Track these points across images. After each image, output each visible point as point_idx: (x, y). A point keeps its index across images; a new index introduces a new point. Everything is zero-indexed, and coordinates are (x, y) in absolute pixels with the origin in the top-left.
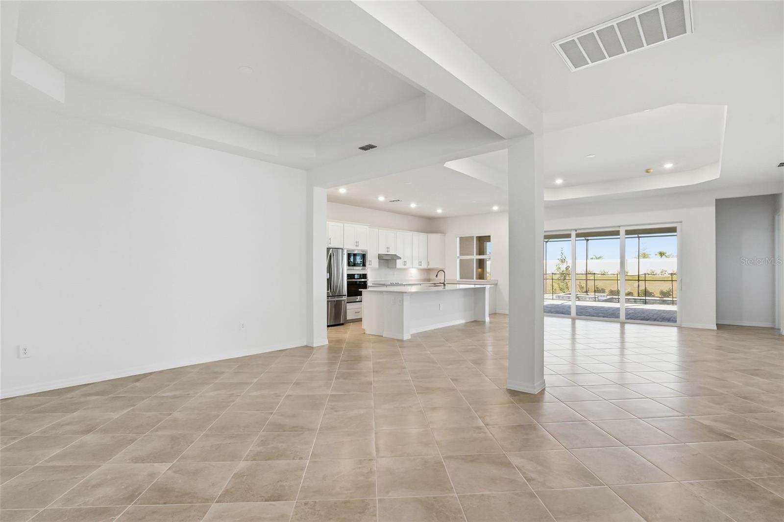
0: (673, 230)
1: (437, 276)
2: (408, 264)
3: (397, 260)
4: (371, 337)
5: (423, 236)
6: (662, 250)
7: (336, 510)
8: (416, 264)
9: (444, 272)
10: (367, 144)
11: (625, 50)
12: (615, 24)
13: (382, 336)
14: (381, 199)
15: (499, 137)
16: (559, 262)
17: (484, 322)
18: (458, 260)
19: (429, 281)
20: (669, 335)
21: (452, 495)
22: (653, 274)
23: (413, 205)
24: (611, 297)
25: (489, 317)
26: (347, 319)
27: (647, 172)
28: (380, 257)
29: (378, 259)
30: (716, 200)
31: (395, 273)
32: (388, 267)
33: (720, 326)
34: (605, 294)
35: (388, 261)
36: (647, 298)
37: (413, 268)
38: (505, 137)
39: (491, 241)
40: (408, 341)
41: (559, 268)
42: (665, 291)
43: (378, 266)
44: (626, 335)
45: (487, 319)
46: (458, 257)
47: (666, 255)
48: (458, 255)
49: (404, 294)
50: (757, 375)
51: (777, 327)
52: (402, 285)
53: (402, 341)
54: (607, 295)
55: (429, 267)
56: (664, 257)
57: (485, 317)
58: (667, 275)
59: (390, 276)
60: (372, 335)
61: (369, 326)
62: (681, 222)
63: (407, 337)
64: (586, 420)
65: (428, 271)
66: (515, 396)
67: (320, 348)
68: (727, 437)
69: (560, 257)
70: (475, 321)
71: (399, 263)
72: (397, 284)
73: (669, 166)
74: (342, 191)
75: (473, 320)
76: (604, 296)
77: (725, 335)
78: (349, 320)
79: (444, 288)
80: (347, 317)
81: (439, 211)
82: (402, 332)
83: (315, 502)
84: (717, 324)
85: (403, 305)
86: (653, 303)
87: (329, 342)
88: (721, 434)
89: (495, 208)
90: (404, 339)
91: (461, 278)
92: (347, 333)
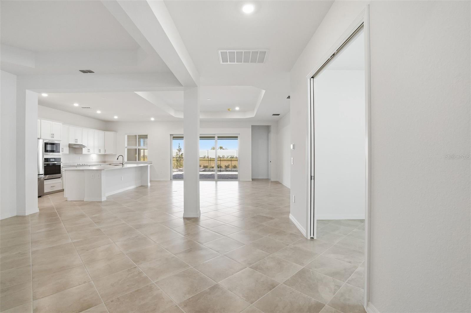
0: (236, 137)
1: (118, 159)
2: (91, 151)
3: (83, 148)
4: (75, 203)
5: (101, 133)
6: (222, 146)
7: (134, 296)
8: (97, 151)
9: (122, 156)
10: (86, 70)
11: (236, 62)
12: (236, 51)
13: (83, 201)
14: (76, 105)
15: (180, 84)
16: (177, 151)
17: (148, 186)
18: (126, 150)
19: (105, 163)
20: (234, 185)
21: (190, 268)
22: (223, 157)
23: (99, 112)
24: (205, 169)
25: (150, 183)
26: (45, 192)
27: (229, 110)
28: (70, 146)
29: (68, 148)
30: (252, 126)
31: (81, 157)
32: (75, 153)
33: (253, 180)
34: (202, 168)
35: (75, 149)
36: (221, 169)
37: (94, 154)
38: (183, 85)
39: (148, 138)
40: (106, 201)
41: (178, 154)
42: (227, 165)
43: (68, 152)
44: (218, 187)
45: (149, 184)
46: (126, 147)
47: (223, 148)
48: (126, 146)
49: (102, 171)
50: (270, 196)
51: (269, 178)
52: (87, 165)
53: (101, 202)
54: (203, 168)
55: (105, 153)
56: (222, 149)
57: (148, 183)
58: (229, 158)
59: (77, 160)
60: (74, 201)
61: (70, 194)
62: (239, 134)
63: (104, 199)
64: (225, 223)
65: (105, 155)
66: (189, 220)
67: (32, 215)
68: (272, 218)
69: (178, 148)
70: (142, 186)
71: (85, 151)
72: (84, 165)
73: (237, 108)
74: (45, 95)
75: (140, 185)
76: (201, 169)
77: (255, 183)
78: (46, 193)
79: (123, 167)
80: (45, 191)
81: (116, 117)
82: (101, 196)
83: (118, 298)
84: (252, 179)
85: (101, 178)
86: (223, 171)
87: (40, 210)
88: (270, 218)
89: (152, 119)
90: (102, 201)
91: (128, 160)
92: (50, 202)
